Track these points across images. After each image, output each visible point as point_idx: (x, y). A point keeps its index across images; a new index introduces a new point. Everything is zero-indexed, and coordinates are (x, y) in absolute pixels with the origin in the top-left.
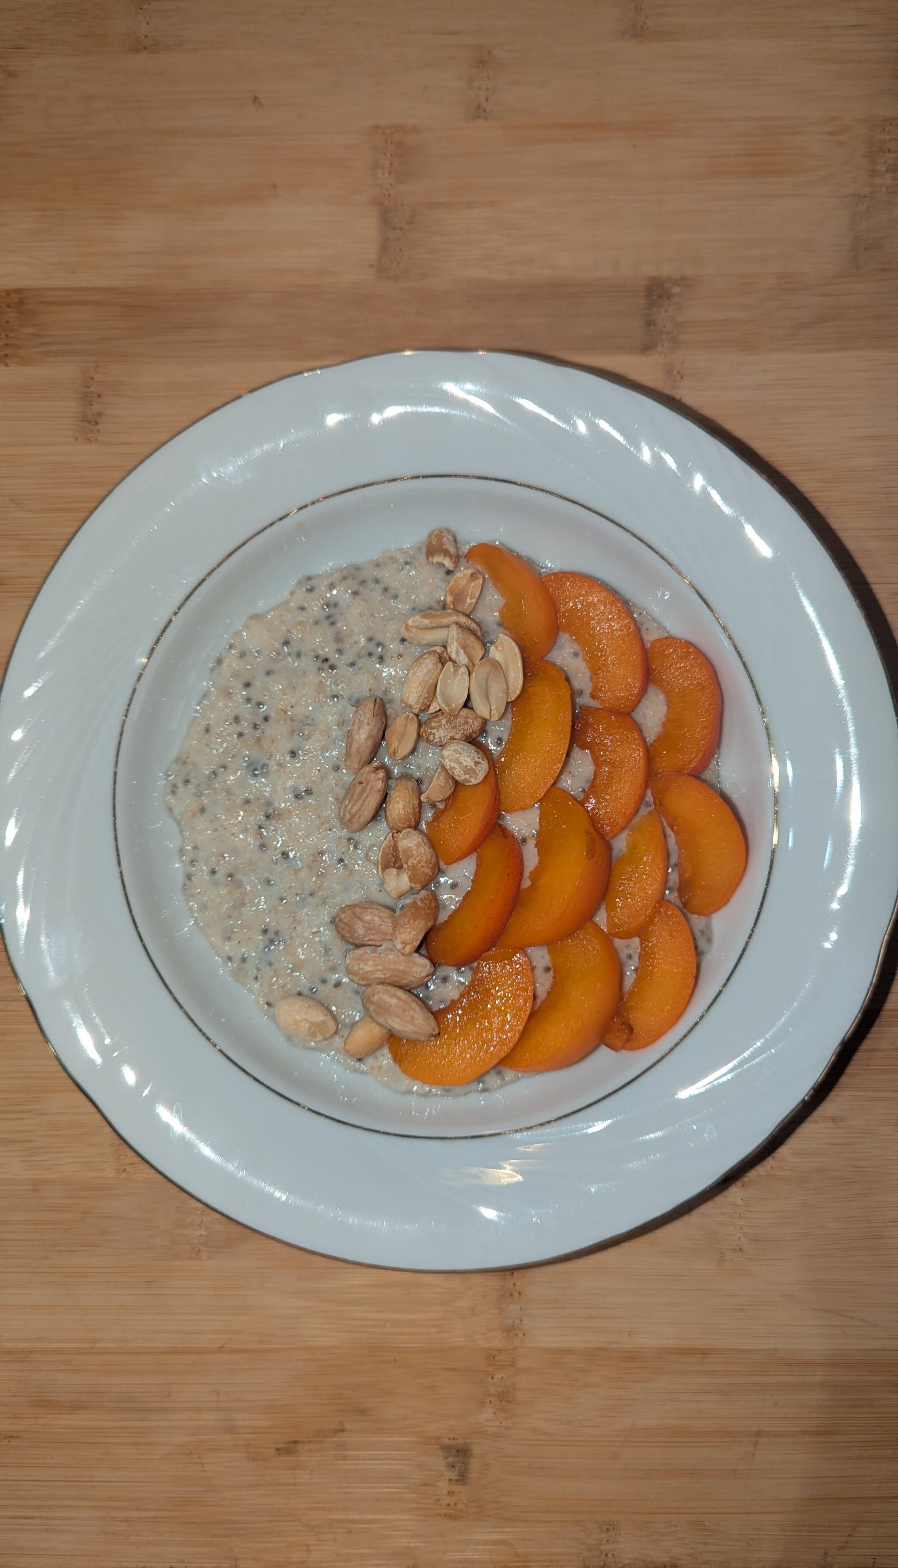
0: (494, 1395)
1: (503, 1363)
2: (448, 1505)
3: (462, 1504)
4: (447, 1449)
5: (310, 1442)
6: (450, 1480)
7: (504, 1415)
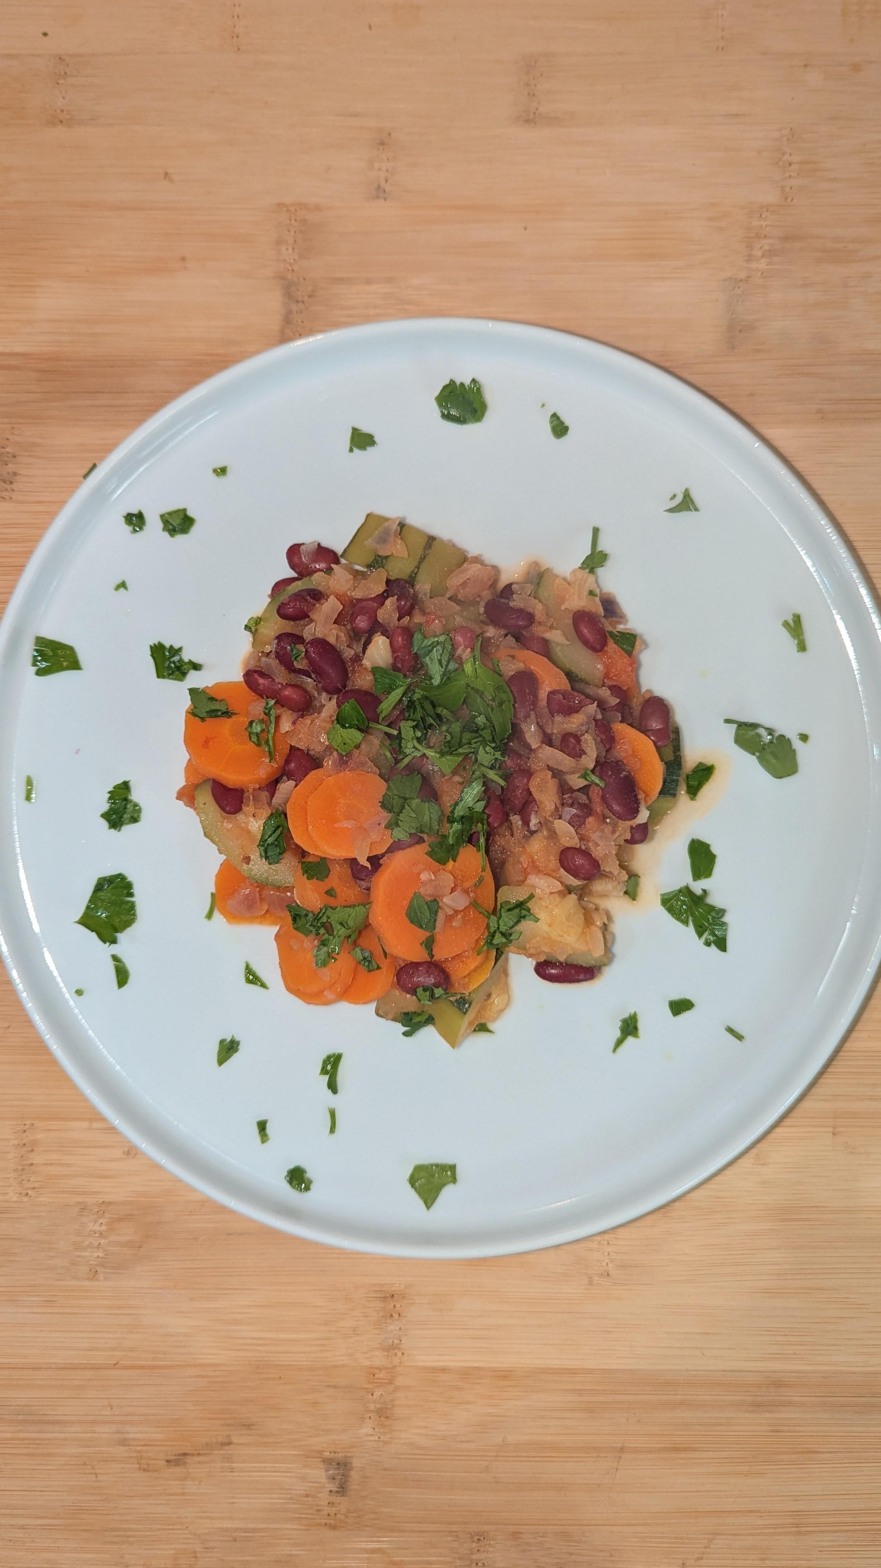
0: (372, 1411)
1: (383, 1381)
2: (329, 1515)
3: (342, 1514)
4: (327, 1461)
5: (199, 1454)
6: (331, 1491)
7: (382, 1430)
